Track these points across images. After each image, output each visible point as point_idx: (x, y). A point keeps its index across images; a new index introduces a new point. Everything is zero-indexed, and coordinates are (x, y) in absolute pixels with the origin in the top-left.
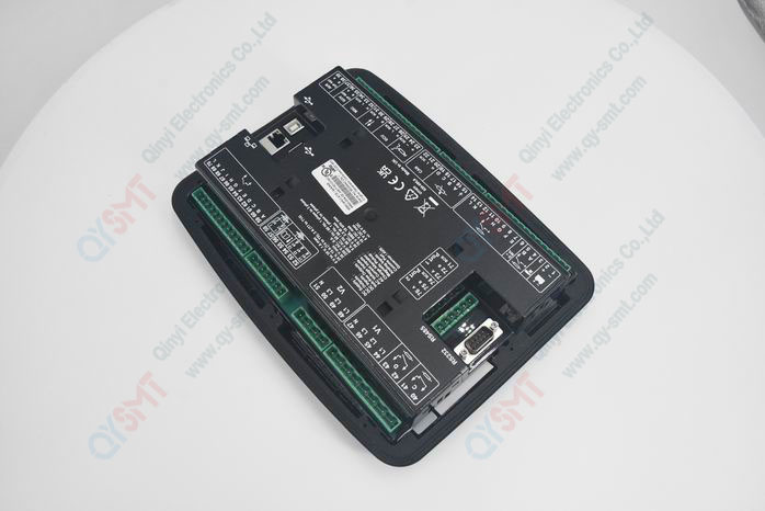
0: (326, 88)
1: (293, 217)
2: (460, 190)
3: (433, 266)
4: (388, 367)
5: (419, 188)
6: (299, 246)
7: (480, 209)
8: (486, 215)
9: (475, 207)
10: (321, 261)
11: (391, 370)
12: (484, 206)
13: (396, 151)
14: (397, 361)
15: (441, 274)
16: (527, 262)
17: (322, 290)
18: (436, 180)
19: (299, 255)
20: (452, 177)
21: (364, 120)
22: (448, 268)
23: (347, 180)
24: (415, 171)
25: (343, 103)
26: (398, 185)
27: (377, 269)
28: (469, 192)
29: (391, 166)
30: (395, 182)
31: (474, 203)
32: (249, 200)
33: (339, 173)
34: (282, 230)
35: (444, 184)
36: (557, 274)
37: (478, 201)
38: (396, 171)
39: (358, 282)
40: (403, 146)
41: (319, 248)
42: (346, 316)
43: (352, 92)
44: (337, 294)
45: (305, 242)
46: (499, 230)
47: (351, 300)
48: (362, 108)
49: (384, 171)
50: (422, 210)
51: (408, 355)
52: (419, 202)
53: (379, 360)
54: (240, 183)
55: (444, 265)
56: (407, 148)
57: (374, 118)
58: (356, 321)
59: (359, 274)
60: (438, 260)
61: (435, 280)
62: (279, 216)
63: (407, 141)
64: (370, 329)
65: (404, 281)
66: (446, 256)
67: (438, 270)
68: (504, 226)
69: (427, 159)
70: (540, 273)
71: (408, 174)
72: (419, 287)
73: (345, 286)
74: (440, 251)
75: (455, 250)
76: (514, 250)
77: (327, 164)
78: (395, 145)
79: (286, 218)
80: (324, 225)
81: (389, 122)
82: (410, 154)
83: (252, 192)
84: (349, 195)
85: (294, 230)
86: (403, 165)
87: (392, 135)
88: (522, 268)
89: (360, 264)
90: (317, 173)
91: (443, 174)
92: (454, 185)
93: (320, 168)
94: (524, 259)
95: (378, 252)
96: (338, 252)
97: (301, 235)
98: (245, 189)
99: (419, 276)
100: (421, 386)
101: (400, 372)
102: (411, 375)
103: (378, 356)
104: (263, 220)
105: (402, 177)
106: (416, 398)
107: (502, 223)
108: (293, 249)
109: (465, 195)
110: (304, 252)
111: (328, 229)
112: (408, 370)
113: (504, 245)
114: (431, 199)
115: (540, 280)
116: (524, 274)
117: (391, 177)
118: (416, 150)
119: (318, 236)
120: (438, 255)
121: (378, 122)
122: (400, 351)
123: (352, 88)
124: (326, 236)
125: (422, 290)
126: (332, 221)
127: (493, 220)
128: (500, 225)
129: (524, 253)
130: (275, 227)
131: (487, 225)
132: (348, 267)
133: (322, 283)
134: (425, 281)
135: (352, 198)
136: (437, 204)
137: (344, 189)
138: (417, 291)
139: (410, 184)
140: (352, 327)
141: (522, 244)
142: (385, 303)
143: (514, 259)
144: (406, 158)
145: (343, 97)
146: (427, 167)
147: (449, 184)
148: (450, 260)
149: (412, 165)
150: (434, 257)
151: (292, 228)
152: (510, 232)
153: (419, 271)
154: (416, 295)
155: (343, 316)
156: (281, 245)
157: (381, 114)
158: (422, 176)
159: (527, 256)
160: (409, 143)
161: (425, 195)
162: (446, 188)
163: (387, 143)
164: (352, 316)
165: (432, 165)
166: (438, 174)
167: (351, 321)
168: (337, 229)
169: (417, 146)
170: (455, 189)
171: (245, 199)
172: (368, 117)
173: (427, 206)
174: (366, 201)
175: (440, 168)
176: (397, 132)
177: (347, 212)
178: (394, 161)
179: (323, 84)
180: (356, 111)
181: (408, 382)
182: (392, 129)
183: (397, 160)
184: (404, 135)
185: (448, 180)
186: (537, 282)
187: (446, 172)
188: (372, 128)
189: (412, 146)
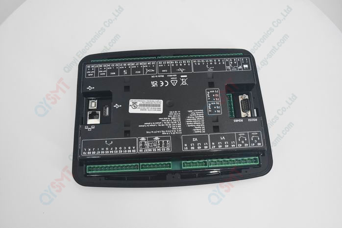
0: (91, 76)
1: (145, 135)
2: (187, 63)
3: (212, 98)
4: (241, 145)
5: (173, 77)
6: (161, 143)
7: (201, 63)
8: (205, 63)
9: (199, 64)
10: (176, 139)
11: (243, 145)
12: (201, 61)
13: (148, 73)
14: (241, 140)
15: (217, 97)
16: (236, 65)
17: (189, 147)
18: (175, 69)
19: (165, 145)
20: (178, 62)
21: (122, 73)
22: (217, 93)
23: (146, 101)
24: (164, 72)
25: (105, 75)
26: (165, 83)
27: (197, 119)
28: (190, 61)
29: (154, 79)
30: (163, 84)
31: (197, 63)
32: (120, 148)
33: (139, 102)
34: (147, 144)
35: (179, 67)
36: (248, 59)
37: (197, 61)
38: (158, 80)
39: (197, 130)
40: (148, 68)
41: (168, 135)
42: (208, 146)
43: (103, 68)
44: (196, 143)
45: (161, 139)
46: (215, 63)
47: (202, 139)
48: (114, 69)
49: (154, 84)
50: (184, 83)
51: (242, 134)
52: (179, 82)
53: (235, 147)
54: (107, 146)
55: (215, 93)
56: (150, 67)
57: (124, 69)
58: (213, 144)
59: (193, 128)
60: (211, 94)
61: (218, 101)
62: (139, 141)
63: (147, 65)
64: (220, 141)
65: (210, 113)
66: (211, 90)
67: (215, 97)
68: (215, 61)
69: (162, 64)
70: (243, 64)
71: (163, 76)
72: (216, 109)
73: (195, 137)
74: (207, 91)
75: (211, 85)
76: (228, 65)
77: (131, 103)
78: (145, 71)
79: (143, 139)
80: (159, 125)
81: (132, 65)
82: (154, 68)
83: (117, 144)
84: (153, 106)
85: (152, 139)
86: (157, 75)
87: (139, 68)
88: (237, 68)
89: (189, 122)
90: (131, 110)
91: (175, 64)
92: (183, 64)
93: (130, 107)
94: (233, 65)
95: (190, 113)
96: (177, 129)
97: (157, 138)
98: (113, 146)
99: (212, 106)
100: (256, 139)
101: (246, 142)
102: (250, 139)
103: (234, 146)
104: (135, 149)
105: (161, 79)
106: (260, 144)
107: (213, 60)
108: (161, 146)
109: (190, 63)
110: (165, 142)
111: (163, 125)
113: (222, 67)
114: (182, 76)
115: (246, 66)
116: (240, 69)
117: (159, 84)
118: (155, 65)
119: (163, 131)
120: (209, 92)
121: (127, 68)
122: (238, 136)
123: (100, 66)
124: (165, 128)
126: (160, 121)
127: (209, 62)
128: (213, 62)
129: (231, 63)
130: (143, 146)
131: (210, 66)
132: (187, 130)
133: (186, 145)
134: (216, 105)
135: (156, 105)
136: (186, 76)
137: (149, 105)
138: (218, 111)
139: (169, 79)
140: (214, 147)
141: (227, 60)
142: (214, 127)
143: (231, 68)
144: (155, 71)
145: (103, 73)
146: (166, 67)
147: (181, 65)
148: (214, 90)
149: (160, 72)
150: (208, 95)
151: (149, 139)
152: (219, 61)
153: (210, 104)
154: (219, 113)
155: (207, 147)
156: (154, 150)
157: (125, 65)
158: (169, 71)
159: (233, 63)
160: (149, 65)
161: (179, 77)
162: (181, 67)
163: (141, 73)
164: (210, 143)
165: (167, 64)
166: (173, 65)
167: (212, 145)
168: (166, 121)
169: (153, 63)
170: (185, 65)
171: (118, 150)
172: (122, 70)
173: (184, 80)
174: (162, 101)
175: (170, 63)
176: (139, 66)
177: (161, 112)
178: (152, 77)
179: (87, 76)
180: (114, 73)
181: (252, 142)
182: (136, 66)
183: (153, 75)
184: (143, 64)
185: (179, 64)
186: (246, 68)
187: (174, 62)
188: (129, 73)
189: (151, 65)
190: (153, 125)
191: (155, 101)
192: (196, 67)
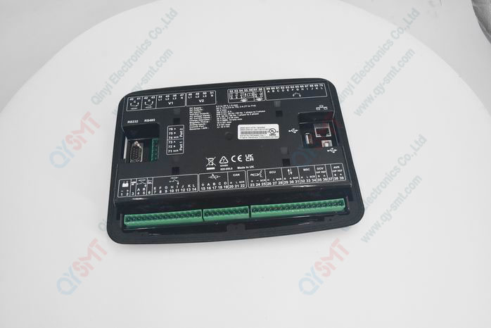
0: (336, 166)
1: (257, 103)
2: (206, 186)
4: (152, 98)
5: (225, 167)
6: (239, 97)
7: (186, 187)
8: (180, 188)
9: (189, 186)
11: (149, 98)
12: (186, 191)
13: (258, 172)
14: (151, 102)
15: (170, 144)
16: (138, 186)
17: (208, 94)
18: (223, 178)
19: (234, 95)
20: (217, 188)
21: (294, 171)
22: (170, 149)
23: (259, 137)
24: (237, 173)
25: (316, 167)
26: (235, 159)
27: (198, 120)
28: (201, 190)
29: (250, 163)
30: (239, 158)
31: (191, 187)
32: (283, 91)
33: (267, 136)
34: (254, 95)
35: (217, 181)
36: (120, 195)
37: (192, 190)
38: (244, 163)
40: (258, 178)
41: (231, 104)
42: (188, 96)
43: (322, 177)
44: (201, 98)
45: (239, 100)
46: (166, 187)
47: (194, 102)
48: (305, 175)
49: (250, 158)
50: (211, 160)
51: (149, 108)
52: (216, 161)
54: (298, 92)
55: (173, 149)
56: (256, 179)
57: (292, 176)
58: (182, 98)
59: (202, 112)
60: (178, 147)
61: (170, 140)
62: (263, 98)
63: (261, 183)
64: (174, 101)
65: (182, 127)
66: (177, 153)
67: (173, 144)
68: (166, 191)
69: (240, 184)
70: (128, 188)
71: (238, 168)
72: (173, 131)
73: (202, 103)
76: (150, 186)
77: (278, 135)
78: (263, 174)
79: (259, 100)
80: (242, 113)
81: (282, 182)
82: (251, 178)
84: (249, 133)
85: (249, 100)
86: (246, 169)
87: (271, 178)
88: (138, 182)
89: (207, 116)
90: (276, 127)
91: (223, 185)
92: (212, 186)
93: (278, 130)
94: (141, 186)
95: (206, 126)
96: (221, 110)
97: (244, 101)
98: (291, 92)
99: (178, 134)
101: (146, 100)
102: (140, 104)
104: (267, 91)
105: (241, 164)
107: (169, 192)
108: (239, 94)
109: (201, 186)
110: (234, 97)
111: (237, 113)
112: (144, 103)
113: (157, 183)
114: (214, 168)
115: (125, 185)
116: (135, 180)
117: (243, 158)
118: (250, 183)
119: (238, 107)
120: (180, 149)
121: (288, 177)
122: (154, 106)
123: (325, 179)
124: (234, 110)
125: (171, 131)
126: (240, 117)
127: (175, 188)
128: (168, 190)
129: (144, 189)
130: (258, 93)
131: (175, 184)
132: (210, 110)
133: (212, 96)
134: (173, 135)
135: (246, 133)
136: (208, 169)
137: (254, 133)
138: (172, 129)
139: (230, 164)
140: (181, 95)
141: (149, 192)
143: (145, 182)
144: (249, 175)
145: (320, 169)
146: (234, 180)
147: (214, 184)
148: (173, 152)
149: (242, 174)
151: (252, 99)
152: (160, 192)
153: (181, 136)
154: (171, 127)
156: (246, 90)
157: (293, 182)
158: (231, 174)
159: (141, 189)
160: (258, 182)
161: (218, 167)
162: (213, 180)
163: (268, 171)
164: (186, 98)
165: (234, 184)
166: (225, 183)
167: (184, 97)
168: (234, 117)
169: (252, 185)
170: (209, 184)
171: (285, 89)
172: (295, 174)
173: (211, 163)
174: (239, 138)
175: (229, 187)
176: (271, 181)
177: (240, 126)
178: (253, 167)
179: (340, 166)
180: (304, 170)
181: (140, 101)
182: (276, 181)
183: (252, 169)
184: (266, 184)
185: (217, 185)
186: (126, 183)
187: (223, 188)
188: (285, 171)
189: (255, 182)
190: (249, 113)
191: (248, 137)
192: (193, 181)
